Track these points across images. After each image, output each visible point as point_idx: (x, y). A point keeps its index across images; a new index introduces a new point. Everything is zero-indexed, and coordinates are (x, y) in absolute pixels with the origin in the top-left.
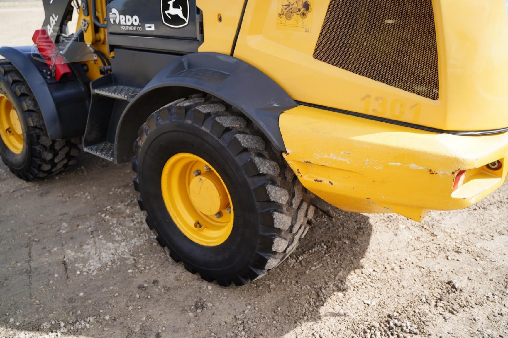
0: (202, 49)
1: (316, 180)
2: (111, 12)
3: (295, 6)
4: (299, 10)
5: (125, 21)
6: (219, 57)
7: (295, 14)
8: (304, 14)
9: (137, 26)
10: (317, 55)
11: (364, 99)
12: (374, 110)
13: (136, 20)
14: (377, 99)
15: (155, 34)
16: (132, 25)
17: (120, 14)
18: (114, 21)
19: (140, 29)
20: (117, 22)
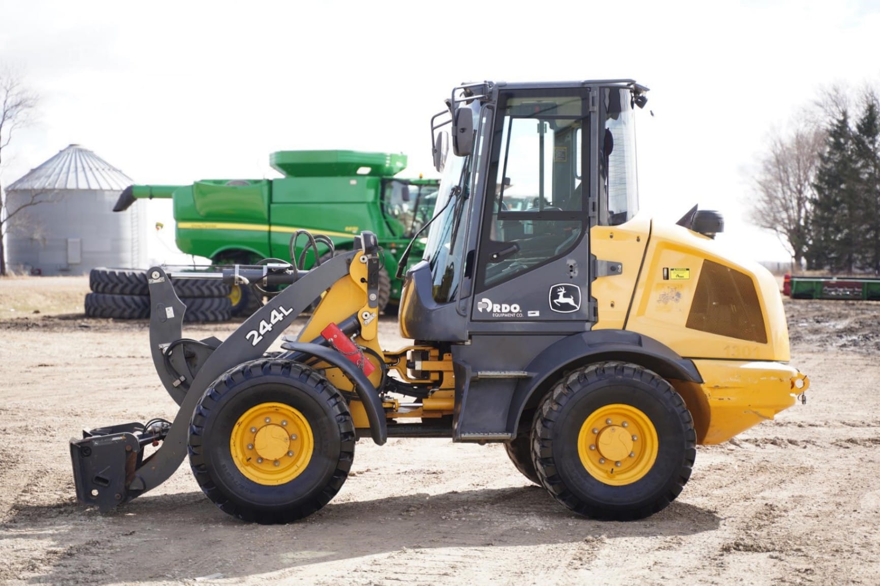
0: (596, 327)
1: (720, 399)
2: (481, 301)
3: (670, 295)
4: (673, 298)
5: (501, 309)
6: (617, 332)
7: (670, 301)
8: (677, 300)
9: (516, 313)
10: (689, 325)
11: (725, 349)
12: (733, 355)
13: (515, 308)
14: (734, 347)
15: (540, 319)
16: (510, 312)
17: (493, 303)
18: (484, 310)
19: (521, 315)
20: (489, 310)
